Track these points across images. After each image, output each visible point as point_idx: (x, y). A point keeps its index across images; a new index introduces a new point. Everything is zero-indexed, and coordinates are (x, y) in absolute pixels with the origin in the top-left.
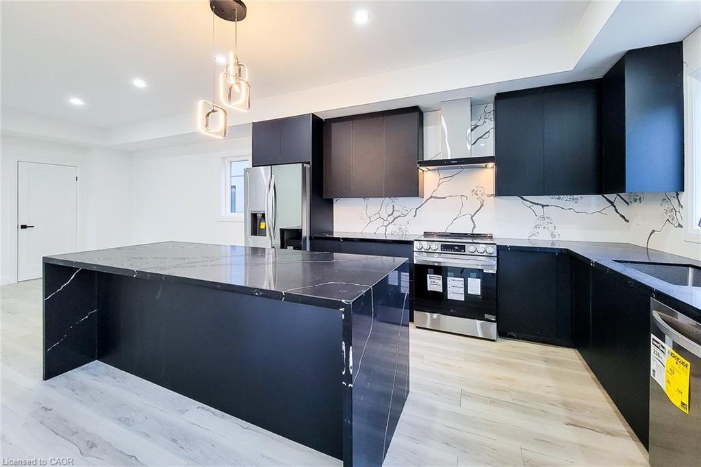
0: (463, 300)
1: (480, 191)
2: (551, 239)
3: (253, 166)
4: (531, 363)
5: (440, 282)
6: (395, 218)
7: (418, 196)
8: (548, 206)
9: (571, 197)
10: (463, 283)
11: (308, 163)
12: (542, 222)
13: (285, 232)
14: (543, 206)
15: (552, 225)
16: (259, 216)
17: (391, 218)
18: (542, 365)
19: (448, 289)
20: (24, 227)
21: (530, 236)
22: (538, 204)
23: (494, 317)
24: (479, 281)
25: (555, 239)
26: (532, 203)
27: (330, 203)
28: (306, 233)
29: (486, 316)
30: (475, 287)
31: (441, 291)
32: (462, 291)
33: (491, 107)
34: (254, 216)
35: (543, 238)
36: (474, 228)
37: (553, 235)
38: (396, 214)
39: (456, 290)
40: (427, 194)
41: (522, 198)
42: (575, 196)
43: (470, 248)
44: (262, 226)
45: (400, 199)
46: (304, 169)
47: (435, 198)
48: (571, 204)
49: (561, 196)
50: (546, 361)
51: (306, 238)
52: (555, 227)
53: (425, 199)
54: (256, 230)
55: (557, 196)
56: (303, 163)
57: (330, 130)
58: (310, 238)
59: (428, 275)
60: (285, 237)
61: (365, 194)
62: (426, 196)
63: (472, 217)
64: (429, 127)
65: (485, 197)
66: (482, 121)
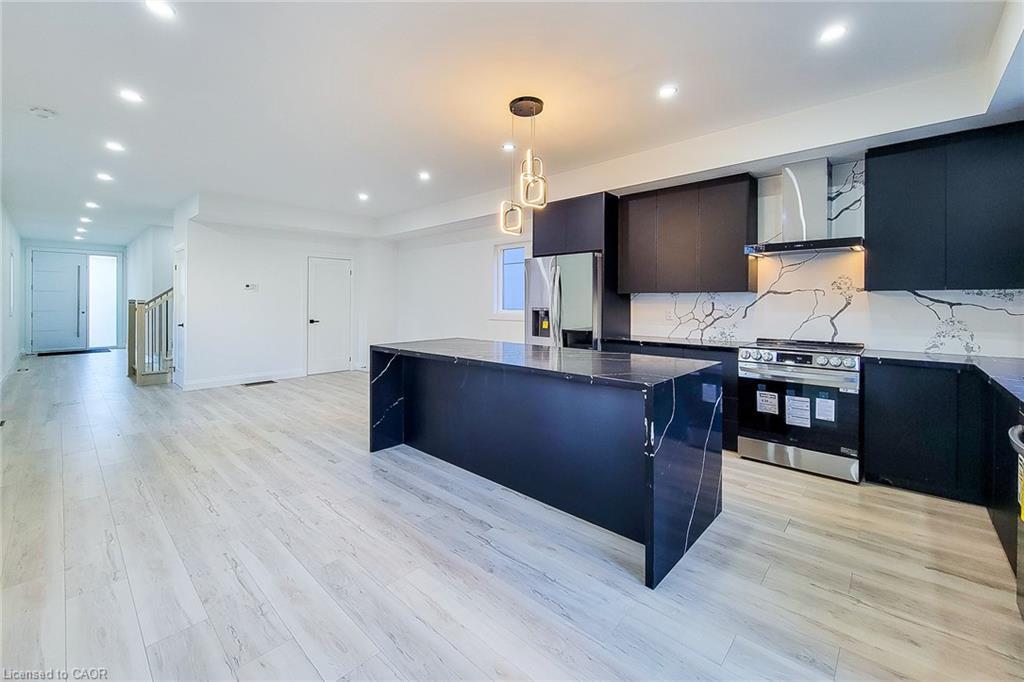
0: (809, 426)
1: (846, 283)
2: (966, 353)
3: (534, 256)
4: (905, 512)
5: (776, 402)
6: (715, 320)
7: (747, 290)
8: (960, 304)
9: (1002, 291)
10: (809, 404)
11: (600, 251)
12: (949, 328)
13: (568, 335)
14: (951, 305)
15: (968, 334)
16: (542, 313)
17: (710, 320)
18: (922, 516)
19: (787, 412)
20: (312, 322)
21: (929, 349)
22: (943, 302)
23: (856, 451)
24: (832, 403)
25: (972, 353)
26: (931, 300)
27: (626, 299)
28: (597, 335)
29: (843, 450)
30: (827, 410)
31: (777, 413)
32: (808, 414)
33: (861, 167)
34: (536, 314)
35: (951, 351)
36: (835, 334)
37: (969, 348)
38: (716, 315)
39: (798, 412)
40: (762, 288)
41: (916, 294)
42: (1008, 291)
43: (820, 360)
44: (545, 325)
45: (724, 296)
46: (595, 259)
47: (775, 293)
48: (1000, 303)
49: (984, 291)
50: (931, 513)
51: (597, 340)
52: (972, 336)
53: (759, 295)
54: (537, 331)
55: (976, 291)
56: (594, 251)
57: (627, 208)
58: (602, 341)
59: (758, 392)
60: (568, 339)
61: (675, 288)
62: (761, 290)
63: (832, 319)
64: (766, 198)
65: (853, 292)
66: (849, 186)
